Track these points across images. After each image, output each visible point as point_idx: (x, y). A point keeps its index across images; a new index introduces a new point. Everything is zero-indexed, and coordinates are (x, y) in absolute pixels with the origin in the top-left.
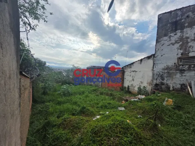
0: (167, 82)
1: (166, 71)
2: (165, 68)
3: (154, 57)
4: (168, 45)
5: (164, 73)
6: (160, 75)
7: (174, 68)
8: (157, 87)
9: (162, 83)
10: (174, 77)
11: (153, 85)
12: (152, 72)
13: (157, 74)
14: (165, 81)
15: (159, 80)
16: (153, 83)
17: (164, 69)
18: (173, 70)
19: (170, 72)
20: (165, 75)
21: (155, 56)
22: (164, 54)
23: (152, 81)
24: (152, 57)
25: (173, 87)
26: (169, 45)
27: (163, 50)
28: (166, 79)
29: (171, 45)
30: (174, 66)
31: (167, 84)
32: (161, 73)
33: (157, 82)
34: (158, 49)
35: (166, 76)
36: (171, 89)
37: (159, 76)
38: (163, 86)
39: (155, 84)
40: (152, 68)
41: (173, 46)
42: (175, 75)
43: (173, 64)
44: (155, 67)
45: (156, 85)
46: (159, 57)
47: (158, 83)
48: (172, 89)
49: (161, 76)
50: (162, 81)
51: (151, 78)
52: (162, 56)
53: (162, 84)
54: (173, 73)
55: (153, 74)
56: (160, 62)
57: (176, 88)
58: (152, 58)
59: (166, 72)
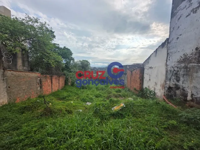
0: (184, 85)
1: (183, 65)
2: (181, 58)
3: (168, 43)
4: (187, 16)
5: (180, 69)
6: (175, 72)
7: (195, 59)
8: (170, 92)
9: (177, 85)
10: (194, 76)
11: (166, 89)
12: (166, 67)
13: (171, 71)
14: (180, 84)
15: (173, 81)
16: (166, 86)
17: (180, 62)
18: (194, 62)
19: (189, 66)
20: (181, 73)
21: (169, 41)
22: (181, 35)
23: (165, 81)
24: (166, 43)
25: (192, 95)
26: (189, 15)
27: (179, 27)
28: (182, 79)
29: (192, 13)
30: (195, 55)
31: (183, 90)
32: (176, 69)
33: (171, 84)
34: (173, 28)
35: (183, 74)
36: (189, 98)
37: (174, 74)
38: (178, 92)
39: (168, 87)
40: (166, 61)
41: (195, 14)
42: (197, 72)
43: (194, 50)
44: (169, 60)
45: (170, 88)
46: (174, 41)
47: (171, 86)
48: (191, 99)
49: (176, 74)
50: (177, 83)
51: (164, 78)
52: (178, 38)
53: (177, 87)
54: (193, 67)
55: (167, 72)
56: (174, 50)
57: (196, 98)
58: (166, 46)
59: (183, 67)
